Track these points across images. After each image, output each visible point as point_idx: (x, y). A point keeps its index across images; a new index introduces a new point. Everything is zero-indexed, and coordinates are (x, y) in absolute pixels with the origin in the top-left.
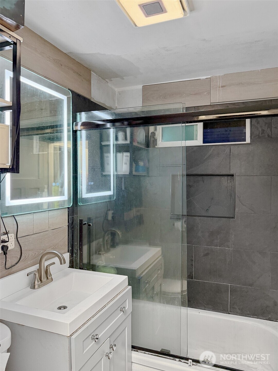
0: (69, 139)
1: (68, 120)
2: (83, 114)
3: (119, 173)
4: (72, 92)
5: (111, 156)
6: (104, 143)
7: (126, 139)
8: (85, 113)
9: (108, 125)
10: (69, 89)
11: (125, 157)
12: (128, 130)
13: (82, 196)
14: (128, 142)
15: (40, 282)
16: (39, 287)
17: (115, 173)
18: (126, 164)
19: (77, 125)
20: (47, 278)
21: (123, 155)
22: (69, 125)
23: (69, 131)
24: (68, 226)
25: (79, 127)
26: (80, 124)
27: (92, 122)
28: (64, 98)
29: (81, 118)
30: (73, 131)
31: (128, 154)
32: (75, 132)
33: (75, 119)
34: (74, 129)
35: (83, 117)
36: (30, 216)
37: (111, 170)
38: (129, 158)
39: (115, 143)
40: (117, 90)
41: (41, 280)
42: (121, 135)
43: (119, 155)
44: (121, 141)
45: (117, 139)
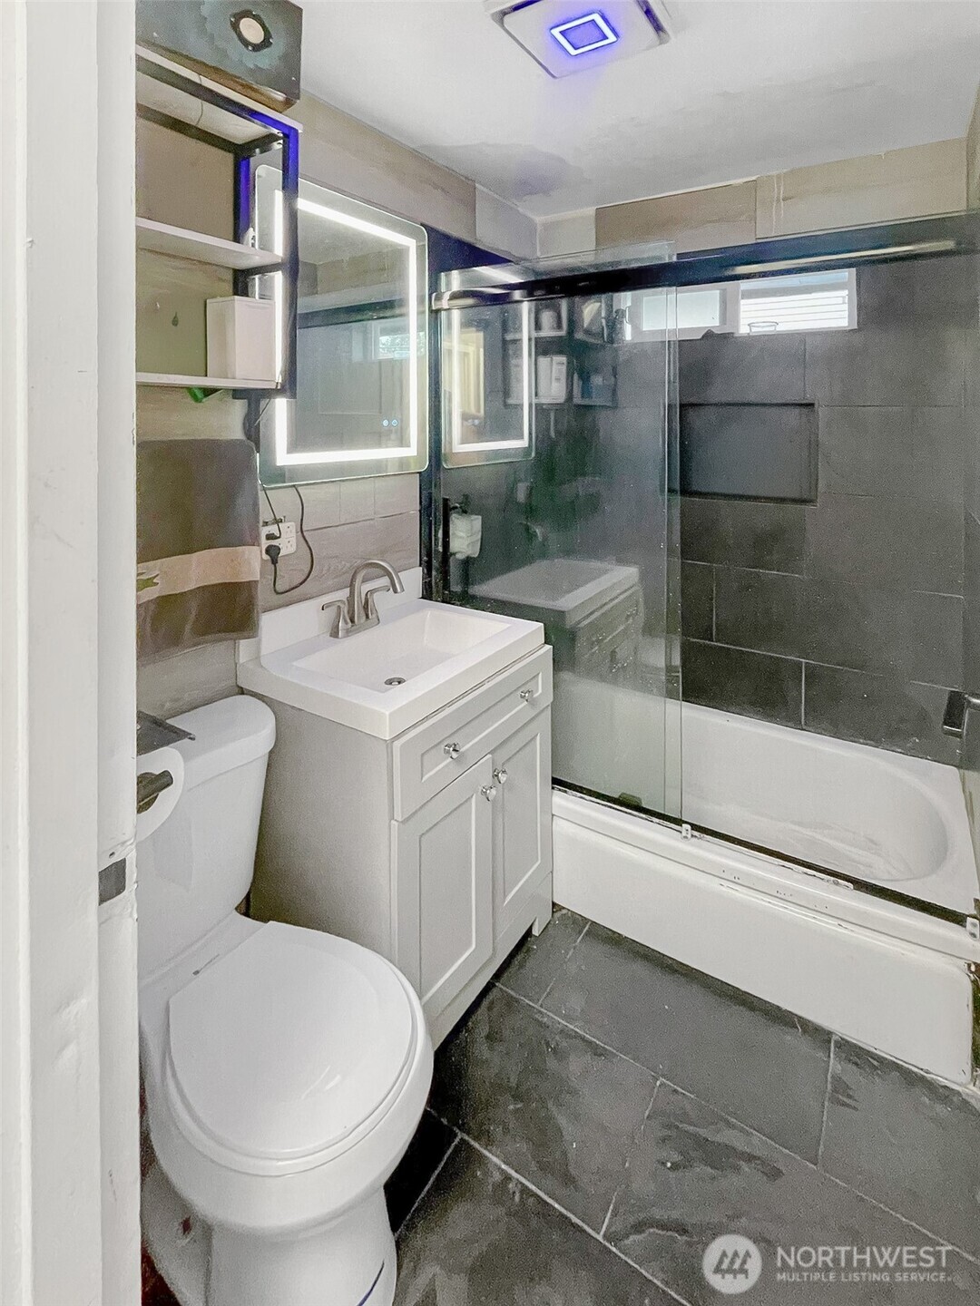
0: (420, 328)
1: (420, 288)
2: (455, 274)
3: (544, 401)
4: (430, 230)
5: (525, 362)
6: (509, 337)
7: (559, 326)
8: (460, 273)
9: (517, 295)
10: (422, 225)
11: (556, 367)
12: (564, 305)
13: (451, 449)
14: (563, 333)
15: (350, 624)
16: (348, 633)
17: (534, 401)
18: (558, 380)
19: (439, 298)
20: (367, 617)
21: (552, 360)
22: (421, 300)
23: (421, 313)
24: (420, 511)
25: (445, 303)
26: (447, 296)
27: (476, 291)
28: (410, 244)
29: (448, 284)
30: (431, 311)
31: (563, 359)
32: (435, 313)
33: (434, 286)
34: (434, 308)
35: (455, 280)
36: (332, 489)
37: (524, 394)
38: (564, 368)
39: (534, 335)
40: (539, 219)
41: (352, 621)
42: (547, 317)
43: (543, 361)
44: (548, 332)
45: (538, 326)
